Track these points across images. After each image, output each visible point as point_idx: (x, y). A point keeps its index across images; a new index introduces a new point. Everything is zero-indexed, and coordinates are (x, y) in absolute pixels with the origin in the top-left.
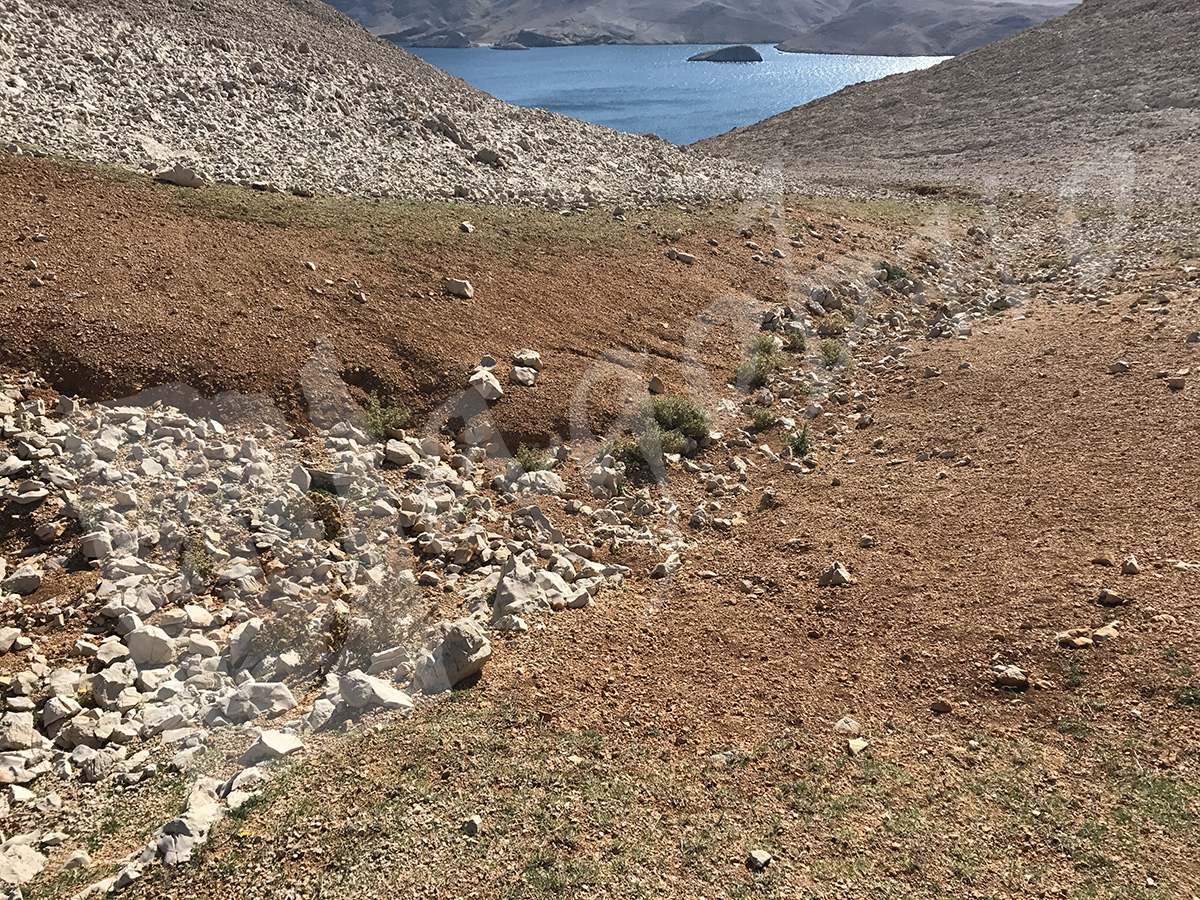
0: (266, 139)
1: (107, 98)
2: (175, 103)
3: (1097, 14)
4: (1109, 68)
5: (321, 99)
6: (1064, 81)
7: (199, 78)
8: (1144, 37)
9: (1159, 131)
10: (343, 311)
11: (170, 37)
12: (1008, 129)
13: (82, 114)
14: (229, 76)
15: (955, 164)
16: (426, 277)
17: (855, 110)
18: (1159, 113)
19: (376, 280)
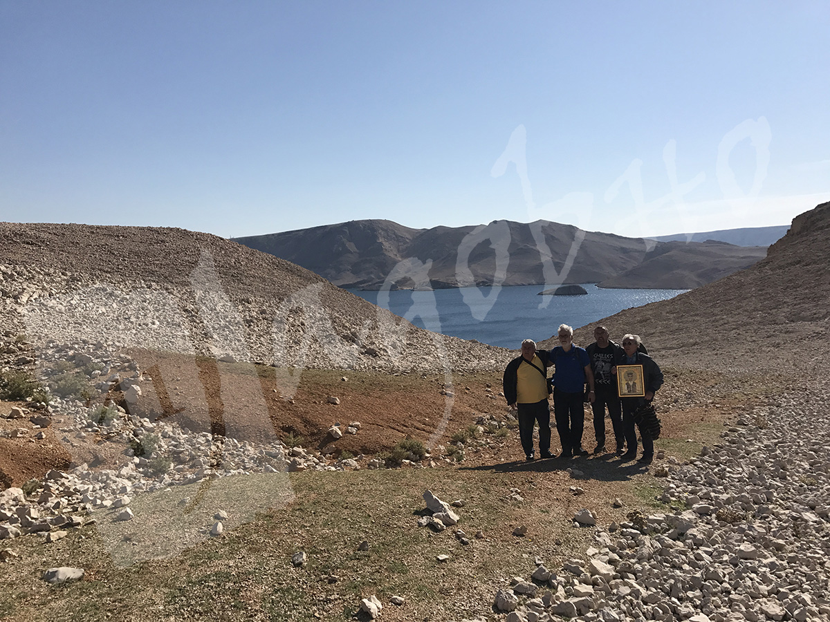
0: (264, 345)
1: (194, 329)
2: (224, 330)
3: (767, 267)
4: (768, 299)
5: (293, 326)
6: (742, 307)
7: (235, 318)
8: (790, 280)
9: (791, 335)
10: (285, 407)
11: (222, 298)
12: (707, 335)
13: (184, 336)
14: (250, 316)
15: (674, 355)
16: (320, 396)
17: (624, 324)
18: (793, 325)
19: (300, 397)
